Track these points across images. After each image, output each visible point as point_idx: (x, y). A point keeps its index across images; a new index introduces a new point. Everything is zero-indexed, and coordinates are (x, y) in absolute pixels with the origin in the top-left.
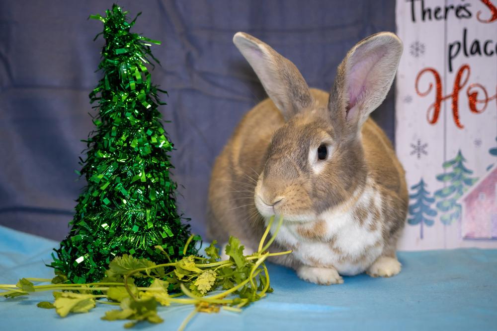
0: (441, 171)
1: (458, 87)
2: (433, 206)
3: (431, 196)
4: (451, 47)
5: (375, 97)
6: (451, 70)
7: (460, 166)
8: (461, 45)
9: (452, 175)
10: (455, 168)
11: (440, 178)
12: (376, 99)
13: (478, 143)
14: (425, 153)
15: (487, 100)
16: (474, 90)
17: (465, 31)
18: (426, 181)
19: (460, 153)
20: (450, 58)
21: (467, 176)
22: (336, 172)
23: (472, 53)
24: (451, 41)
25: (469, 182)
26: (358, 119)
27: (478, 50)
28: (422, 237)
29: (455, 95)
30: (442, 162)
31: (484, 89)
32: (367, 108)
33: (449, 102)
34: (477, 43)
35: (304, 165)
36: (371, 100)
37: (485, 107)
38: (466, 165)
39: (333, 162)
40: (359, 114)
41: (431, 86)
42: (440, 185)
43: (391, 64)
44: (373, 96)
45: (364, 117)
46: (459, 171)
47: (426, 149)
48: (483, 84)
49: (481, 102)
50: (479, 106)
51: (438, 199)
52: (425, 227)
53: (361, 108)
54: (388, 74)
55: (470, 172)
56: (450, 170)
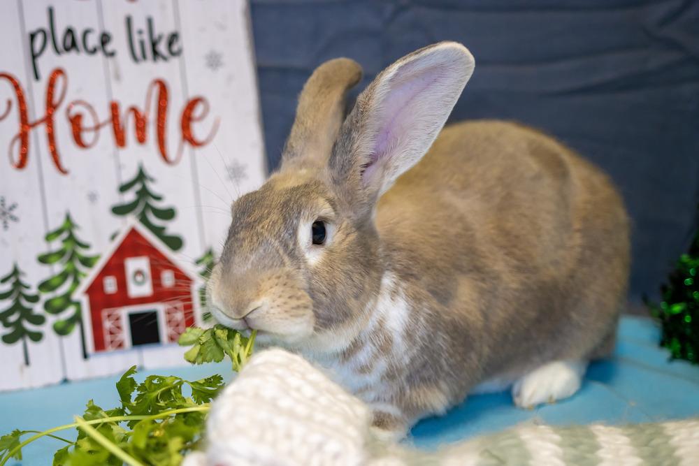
0: (44, 248)
1: (51, 106)
2: (38, 309)
3: (33, 291)
4: (33, 37)
5: (412, 150)
6: (37, 77)
7: (71, 238)
8: (48, 34)
9: (61, 254)
10: (64, 241)
11: (44, 260)
12: (413, 152)
13: (93, 197)
14: (15, 219)
15: (97, 128)
16: (76, 110)
17: (51, 12)
18: (21, 267)
19: (68, 218)
20: (34, 57)
21: (83, 253)
22: (341, 267)
23: (67, 49)
24: (31, 27)
25: (87, 262)
26: (380, 185)
27: (74, 44)
28: (27, 362)
29: (49, 120)
30: (42, 233)
31: (90, 107)
32: (397, 167)
33: (42, 130)
34: (70, 31)
35: (291, 246)
36: (405, 154)
37: (96, 139)
38: (81, 235)
39: (334, 251)
40: (383, 176)
41: (9, 103)
42: (45, 272)
43: (447, 96)
44: (410, 146)
45: (389, 182)
46: (69, 247)
47: (15, 213)
48: (89, 100)
49: (89, 130)
50: (87, 137)
51: (45, 296)
52: (31, 345)
53: (386, 167)
54: (439, 112)
55: (86, 246)
56: (57, 245)
